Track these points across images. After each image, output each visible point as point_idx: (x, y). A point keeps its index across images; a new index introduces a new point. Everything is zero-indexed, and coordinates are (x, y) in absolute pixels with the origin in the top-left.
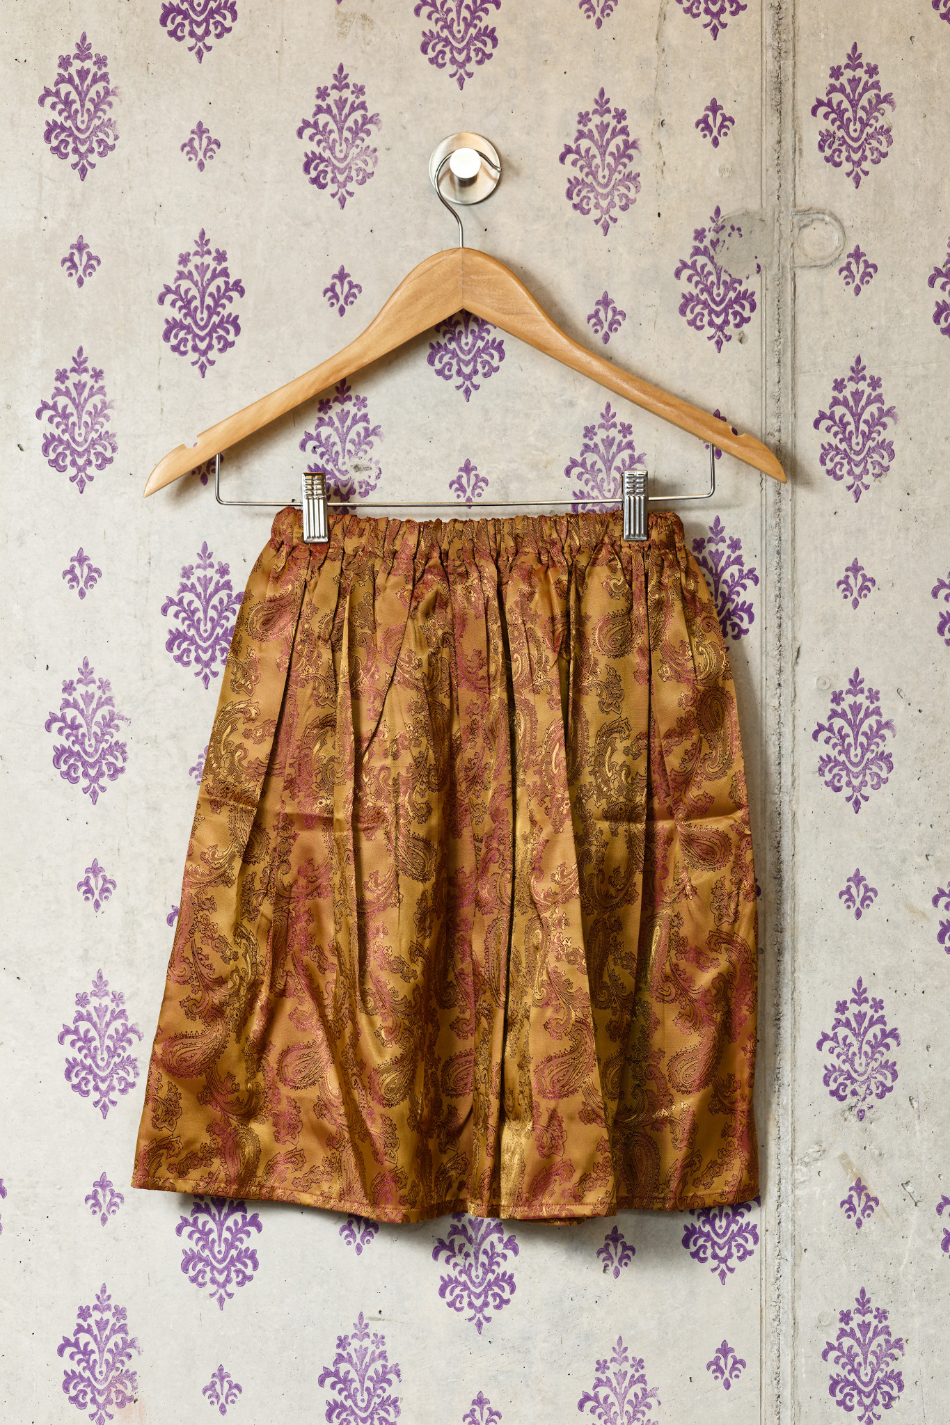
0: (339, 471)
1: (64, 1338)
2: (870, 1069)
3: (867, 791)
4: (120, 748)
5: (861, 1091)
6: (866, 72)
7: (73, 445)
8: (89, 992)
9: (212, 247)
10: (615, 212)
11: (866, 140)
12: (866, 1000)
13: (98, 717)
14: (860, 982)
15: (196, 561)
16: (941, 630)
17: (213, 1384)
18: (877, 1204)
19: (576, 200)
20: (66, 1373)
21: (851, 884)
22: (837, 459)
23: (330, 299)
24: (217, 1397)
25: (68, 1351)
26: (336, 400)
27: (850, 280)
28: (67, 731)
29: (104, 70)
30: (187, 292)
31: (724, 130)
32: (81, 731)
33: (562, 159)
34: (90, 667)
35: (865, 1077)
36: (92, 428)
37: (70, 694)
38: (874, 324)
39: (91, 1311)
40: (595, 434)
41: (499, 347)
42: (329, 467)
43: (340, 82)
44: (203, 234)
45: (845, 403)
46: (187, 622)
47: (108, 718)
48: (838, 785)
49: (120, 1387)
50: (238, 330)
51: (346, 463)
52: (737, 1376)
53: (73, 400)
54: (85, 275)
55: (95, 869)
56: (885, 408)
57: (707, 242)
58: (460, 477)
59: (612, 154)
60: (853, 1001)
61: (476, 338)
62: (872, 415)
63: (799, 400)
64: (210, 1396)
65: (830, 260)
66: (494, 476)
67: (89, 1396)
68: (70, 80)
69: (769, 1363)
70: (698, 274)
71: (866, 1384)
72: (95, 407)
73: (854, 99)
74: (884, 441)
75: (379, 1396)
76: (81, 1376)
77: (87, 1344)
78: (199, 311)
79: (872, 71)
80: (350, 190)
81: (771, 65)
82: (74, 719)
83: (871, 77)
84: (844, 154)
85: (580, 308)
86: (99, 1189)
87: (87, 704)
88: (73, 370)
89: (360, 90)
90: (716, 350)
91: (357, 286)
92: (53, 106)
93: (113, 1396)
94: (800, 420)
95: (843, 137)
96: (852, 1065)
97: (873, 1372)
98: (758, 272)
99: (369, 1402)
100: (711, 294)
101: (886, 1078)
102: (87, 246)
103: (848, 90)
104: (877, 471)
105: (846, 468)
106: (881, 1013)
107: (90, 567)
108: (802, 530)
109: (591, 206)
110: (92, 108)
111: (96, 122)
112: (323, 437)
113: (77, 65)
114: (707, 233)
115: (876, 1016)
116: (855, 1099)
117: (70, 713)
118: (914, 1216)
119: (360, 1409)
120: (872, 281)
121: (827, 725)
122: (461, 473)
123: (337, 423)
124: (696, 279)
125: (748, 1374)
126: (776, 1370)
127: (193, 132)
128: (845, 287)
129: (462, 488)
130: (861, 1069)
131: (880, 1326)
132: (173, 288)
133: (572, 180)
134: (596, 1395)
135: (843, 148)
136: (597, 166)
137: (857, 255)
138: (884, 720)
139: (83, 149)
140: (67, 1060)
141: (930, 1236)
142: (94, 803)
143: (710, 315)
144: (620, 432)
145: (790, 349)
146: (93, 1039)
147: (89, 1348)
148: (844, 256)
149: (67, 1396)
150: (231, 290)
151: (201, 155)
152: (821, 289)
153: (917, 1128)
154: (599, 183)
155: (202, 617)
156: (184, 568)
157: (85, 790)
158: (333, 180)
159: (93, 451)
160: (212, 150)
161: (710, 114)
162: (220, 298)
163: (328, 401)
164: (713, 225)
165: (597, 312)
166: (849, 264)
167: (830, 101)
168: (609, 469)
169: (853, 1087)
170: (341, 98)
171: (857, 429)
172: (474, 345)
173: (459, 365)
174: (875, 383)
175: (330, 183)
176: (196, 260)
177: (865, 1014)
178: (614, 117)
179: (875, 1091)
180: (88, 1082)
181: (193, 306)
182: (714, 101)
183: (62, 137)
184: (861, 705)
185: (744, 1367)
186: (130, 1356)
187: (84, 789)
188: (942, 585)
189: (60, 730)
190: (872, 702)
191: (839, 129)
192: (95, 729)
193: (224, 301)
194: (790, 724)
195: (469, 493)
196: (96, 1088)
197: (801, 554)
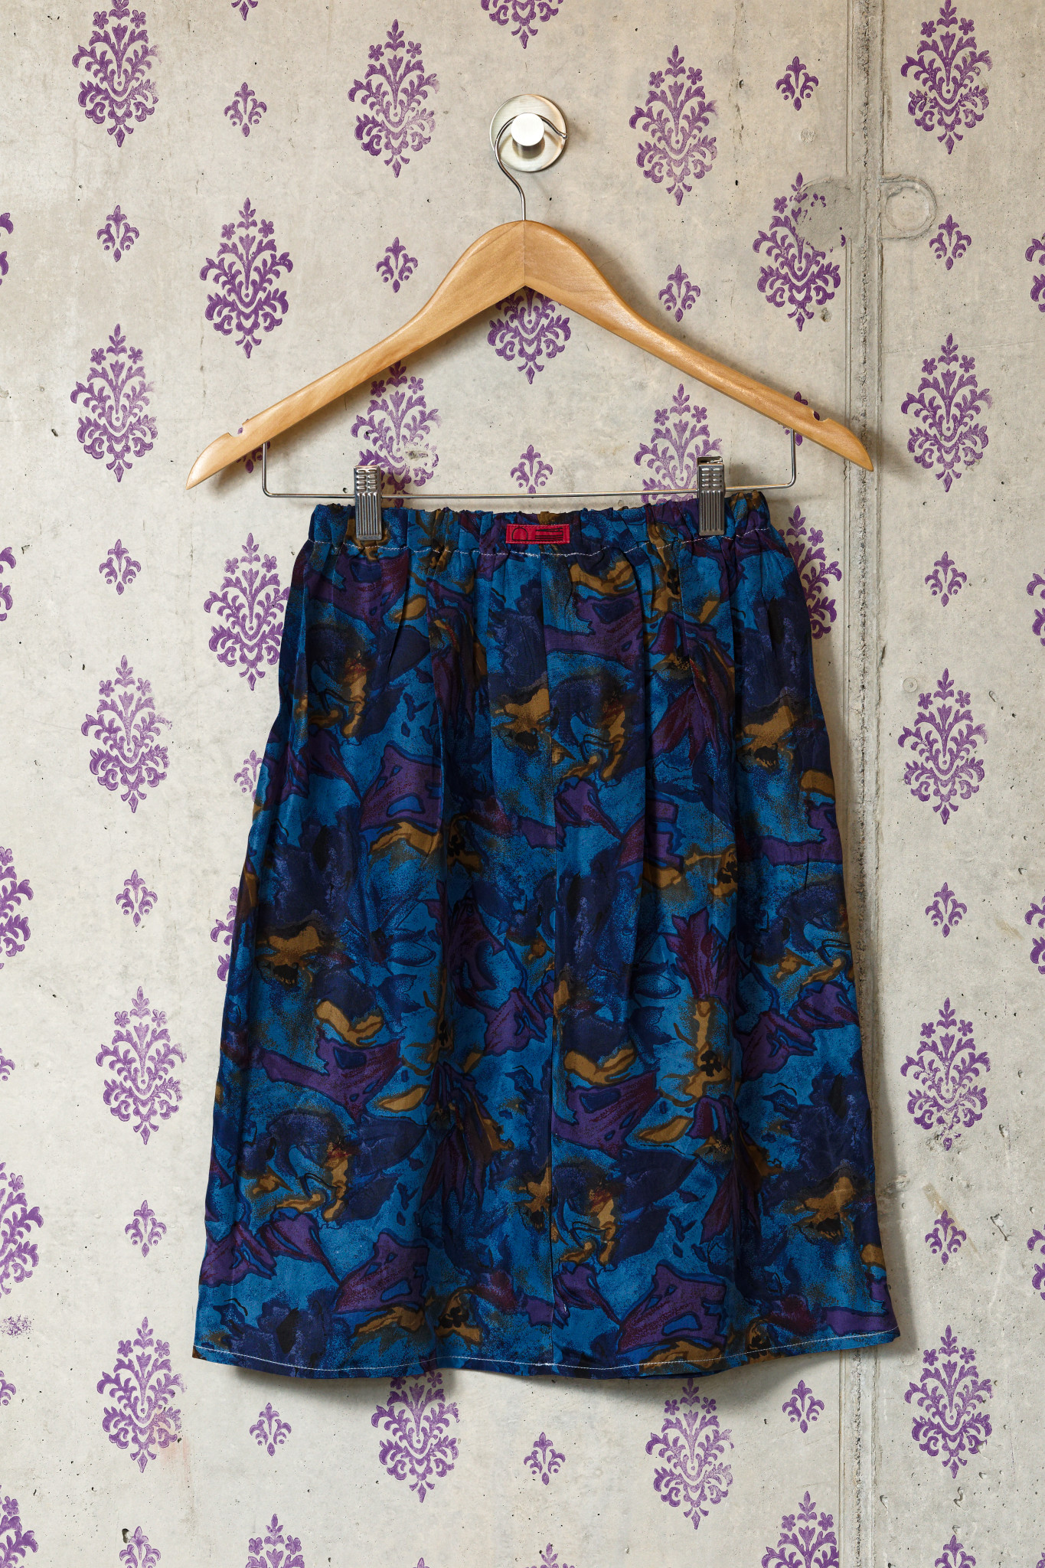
0: (393, 458)
1: (104, 1374)
2: (957, 1095)
3: (956, 800)
4: (161, 752)
5: (948, 1118)
6: (961, 28)
7: (111, 430)
8: (129, 1011)
9: (257, 218)
10: (689, 180)
11: (959, 101)
12: (954, 1023)
13: (137, 720)
14: (947, 1003)
15: (241, 554)
16: (1036, 629)
17: (261, 1423)
18: (964, 1238)
19: (648, 167)
20: (106, 1410)
21: (939, 899)
22: (927, 445)
23: (384, 273)
24: (265, 1437)
25: (108, 1387)
26: (390, 381)
27: (941, 253)
28: (104, 735)
29: (142, 27)
30: (231, 266)
31: (807, 91)
32: (120, 734)
33: (633, 122)
34: (129, 666)
35: (953, 1104)
36: (130, 412)
37: (108, 695)
38: (967, 300)
39: (132, 1346)
40: (667, 419)
41: (565, 325)
42: (383, 453)
43: (395, 40)
44: (248, 204)
45: (935, 385)
46: (232, 619)
47: (148, 720)
48: (925, 793)
49: (163, 1426)
50: (285, 307)
51: (401, 449)
52: (814, 1418)
53: (110, 382)
54: (122, 248)
55: (135, 881)
56: (978, 390)
57: (788, 212)
58: (522, 465)
59: (686, 117)
60: (940, 1023)
61: (539, 316)
62: (964, 398)
63: (886, 382)
64: (258, 1436)
65: (920, 231)
66: (559, 463)
67: (131, 1435)
68: (106, 39)
69: (848, 1405)
70: (778, 246)
71: (951, 1428)
72: (133, 389)
73: (947, 58)
74: (977, 426)
75: (436, 1437)
76: (122, 1414)
77: (128, 1381)
78: (244, 287)
79: (967, 27)
80: (406, 157)
81: (857, 20)
82: (112, 722)
83: (966, 33)
84: (937, 117)
85: (652, 281)
86: (140, 1218)
87: (126, 707)
88: (110, 350)
89: (416, 49)
90: (797, 329)
91: (413, 260)
92: (88, 67)
93: (156, 1435)
94: (886, 404)
95: (935, 98)
96: (939, 1091)
97: (959, 1415)
98: (843, 244)
99: (425, 1443)
100: (791, 268)
101: (974, 1105)
102: (124, 217)
103: (941, 48)
104: (969, 458)
105: (936, 454)
106: (969, 1036)
107: (128, 561)
108: (888, 521)
109: (664, 173)
110: (129, 69)
111: (134, 84)
112: (376, 422)
113: (113, 22)
114: (788, 202)
115: (965, 1039)
116: (941, 1127)
117: (108, 715)
118: (1004, 1251)
119: (416, 1450)
120: (965, 255)
121: (914, 731)
122: (523, 460)
123: (391, 407)
124: (775, 251)
125: (827, 1416)
126: (856, 1412)
127: (237, 94)
128: (936, 260)
129: (524, 477)
130: (948, 1096)
131: (967, 1366)
132: (217, 262)
133: (643, 145)
134: (665, 1438)
135: (935, 111)
136: (670, 131)
137: (950, 225)
138: (974, 725)
139: (120, 113)
140: (106, 1082)
141: (1021, 1272)
142: (134, 811)
143: (790, 290)
144: (693, 416)
145: (876, 327)
146: (133, 1060)
147: (131, 1385)
148: (935, 227)
149: (107, 1434)
150: (278, 264)
151: (246, 119)
152: (911, 262)
153: (1008, 1158)
154: (672, 149)
155: (248, 613)
156: (228, 562)
157: (124, 798)
158: (388, 146)
159: (131, 437)
160: (257, 113)
161: (792, 73)
162: (266, 273)
163: (382, 383)
164: (795, 194)
165: (670, 287)
166: (941, 235)
167: (921, 59)
168: (681, 456)
169: (939, 1114)
170: (395, 57)
171: (948, 412)
172: (537, 323)
173: (521, 344)
174: (968, 364)
175: (383, 149)
176: (241, 232)
177: (953, 1037)
178: (689, 77)
179: (963, 1119)
180: (127, 1106)
181: (237, 281)
182: (796, 60)
183: (98, 99)
184: (950, 708)
185: (822, 1408)
186: (173, 1394)
187: (122, 796)
188: (1038, 580)
189: (98, 734)
190: (962, 706)
191: (930, 90)
192: (134, 732)
193: (271, 276)
194: (875, 728)
195: (532, 482)
196: (137, 1112)
197: (887, 548)
